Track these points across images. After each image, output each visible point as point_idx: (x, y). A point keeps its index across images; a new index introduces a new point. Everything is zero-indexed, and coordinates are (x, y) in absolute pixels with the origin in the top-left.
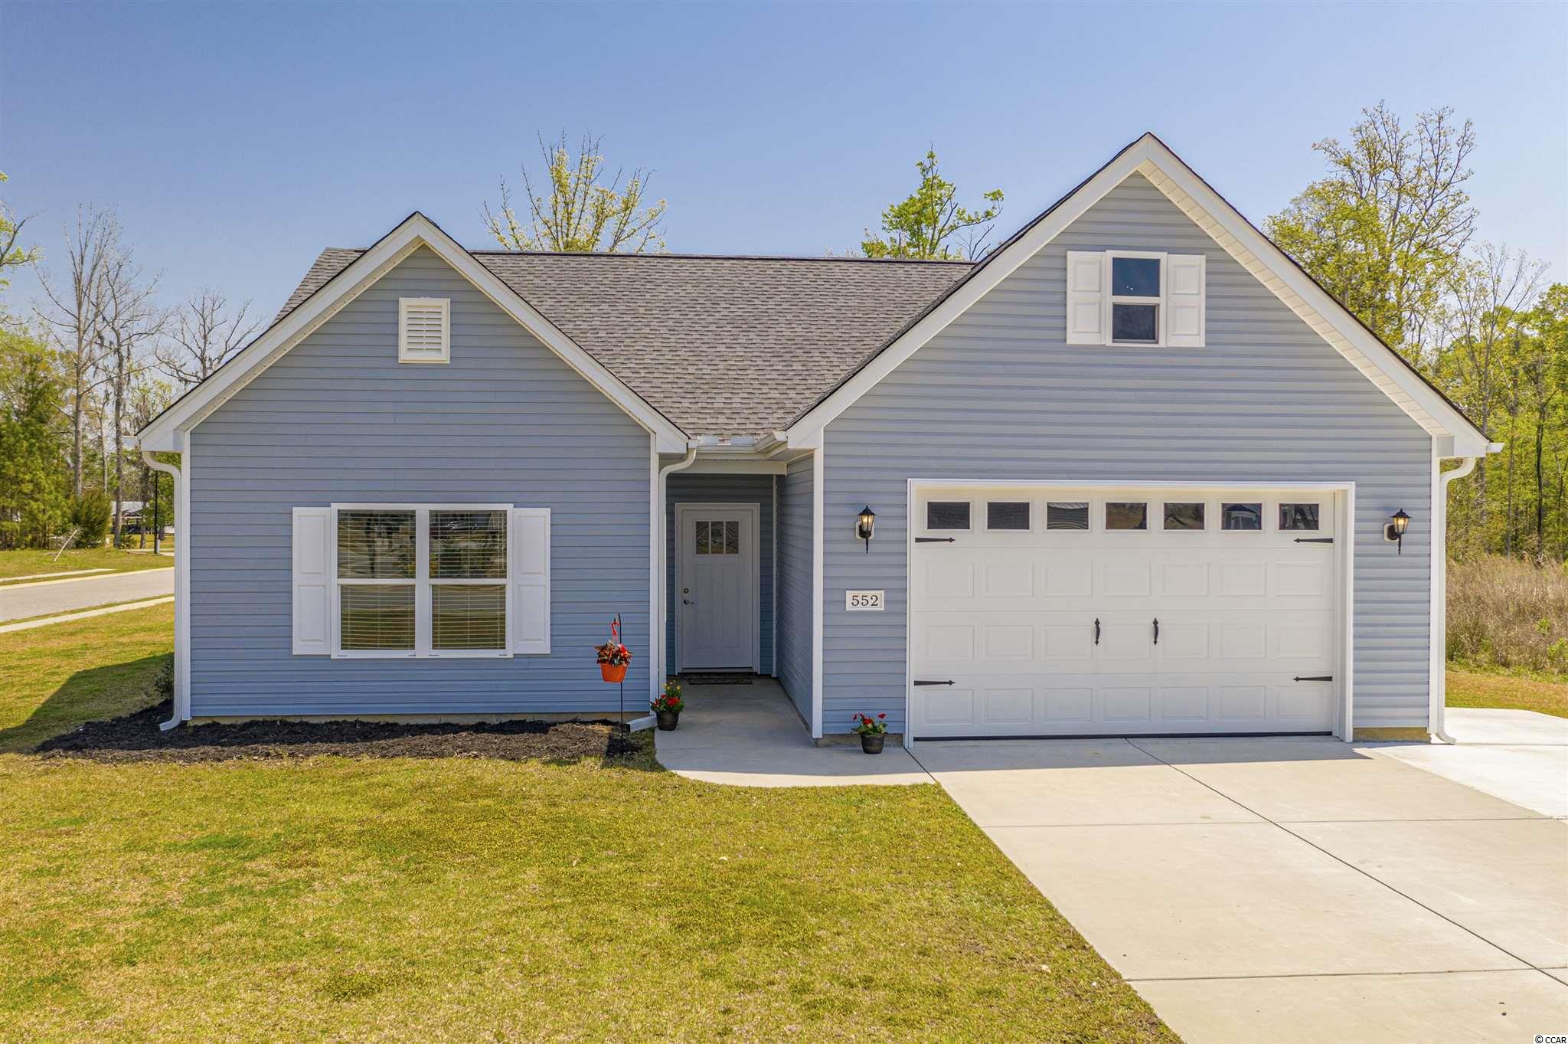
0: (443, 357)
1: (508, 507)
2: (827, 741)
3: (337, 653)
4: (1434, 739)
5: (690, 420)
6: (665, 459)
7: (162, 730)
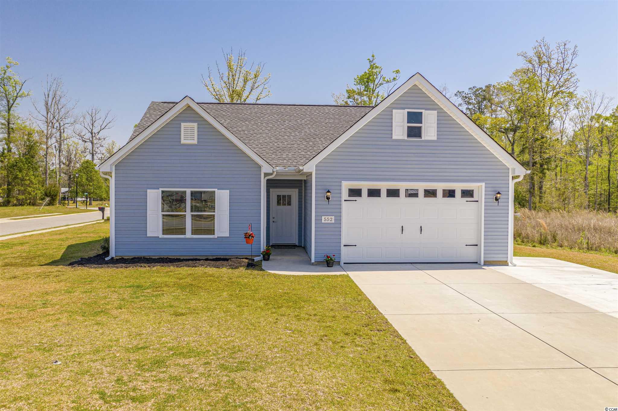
0: (195, 142)
1: (216, 190)
2: (316, 263)
3: (161, 236)
4: (510, 264)
5: (275, 162)
6: (266, 175)
7: (106, 260)
